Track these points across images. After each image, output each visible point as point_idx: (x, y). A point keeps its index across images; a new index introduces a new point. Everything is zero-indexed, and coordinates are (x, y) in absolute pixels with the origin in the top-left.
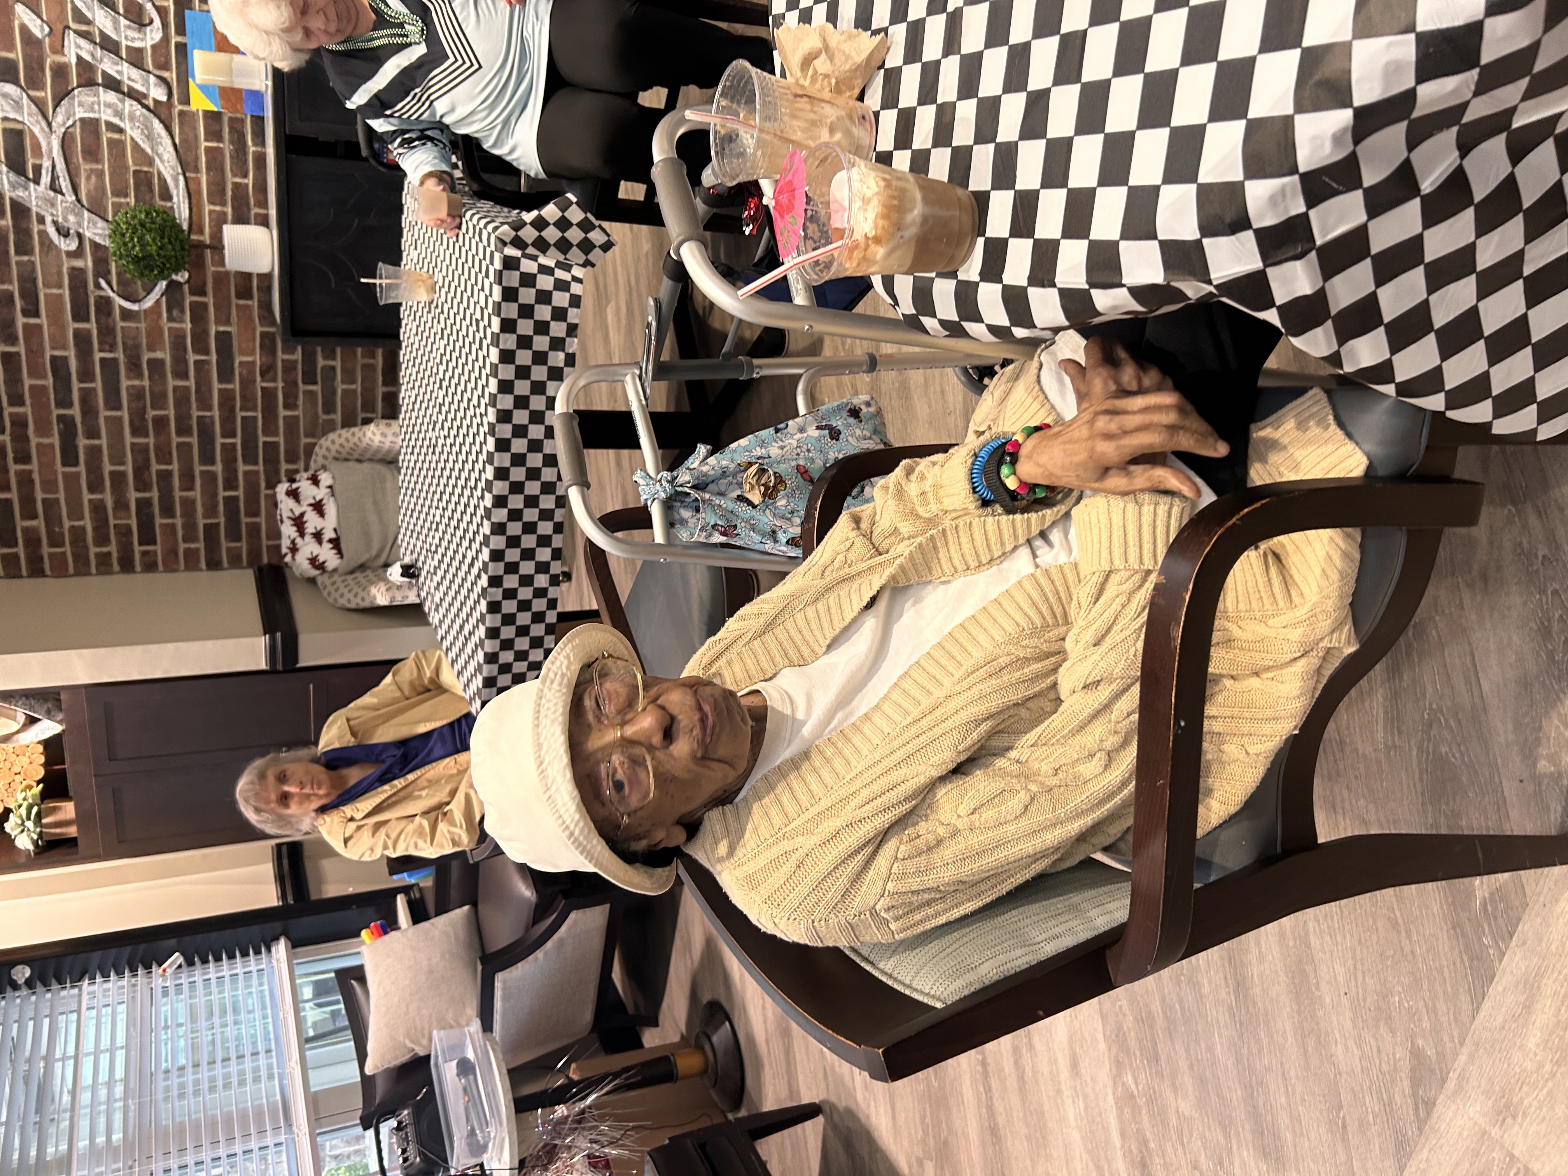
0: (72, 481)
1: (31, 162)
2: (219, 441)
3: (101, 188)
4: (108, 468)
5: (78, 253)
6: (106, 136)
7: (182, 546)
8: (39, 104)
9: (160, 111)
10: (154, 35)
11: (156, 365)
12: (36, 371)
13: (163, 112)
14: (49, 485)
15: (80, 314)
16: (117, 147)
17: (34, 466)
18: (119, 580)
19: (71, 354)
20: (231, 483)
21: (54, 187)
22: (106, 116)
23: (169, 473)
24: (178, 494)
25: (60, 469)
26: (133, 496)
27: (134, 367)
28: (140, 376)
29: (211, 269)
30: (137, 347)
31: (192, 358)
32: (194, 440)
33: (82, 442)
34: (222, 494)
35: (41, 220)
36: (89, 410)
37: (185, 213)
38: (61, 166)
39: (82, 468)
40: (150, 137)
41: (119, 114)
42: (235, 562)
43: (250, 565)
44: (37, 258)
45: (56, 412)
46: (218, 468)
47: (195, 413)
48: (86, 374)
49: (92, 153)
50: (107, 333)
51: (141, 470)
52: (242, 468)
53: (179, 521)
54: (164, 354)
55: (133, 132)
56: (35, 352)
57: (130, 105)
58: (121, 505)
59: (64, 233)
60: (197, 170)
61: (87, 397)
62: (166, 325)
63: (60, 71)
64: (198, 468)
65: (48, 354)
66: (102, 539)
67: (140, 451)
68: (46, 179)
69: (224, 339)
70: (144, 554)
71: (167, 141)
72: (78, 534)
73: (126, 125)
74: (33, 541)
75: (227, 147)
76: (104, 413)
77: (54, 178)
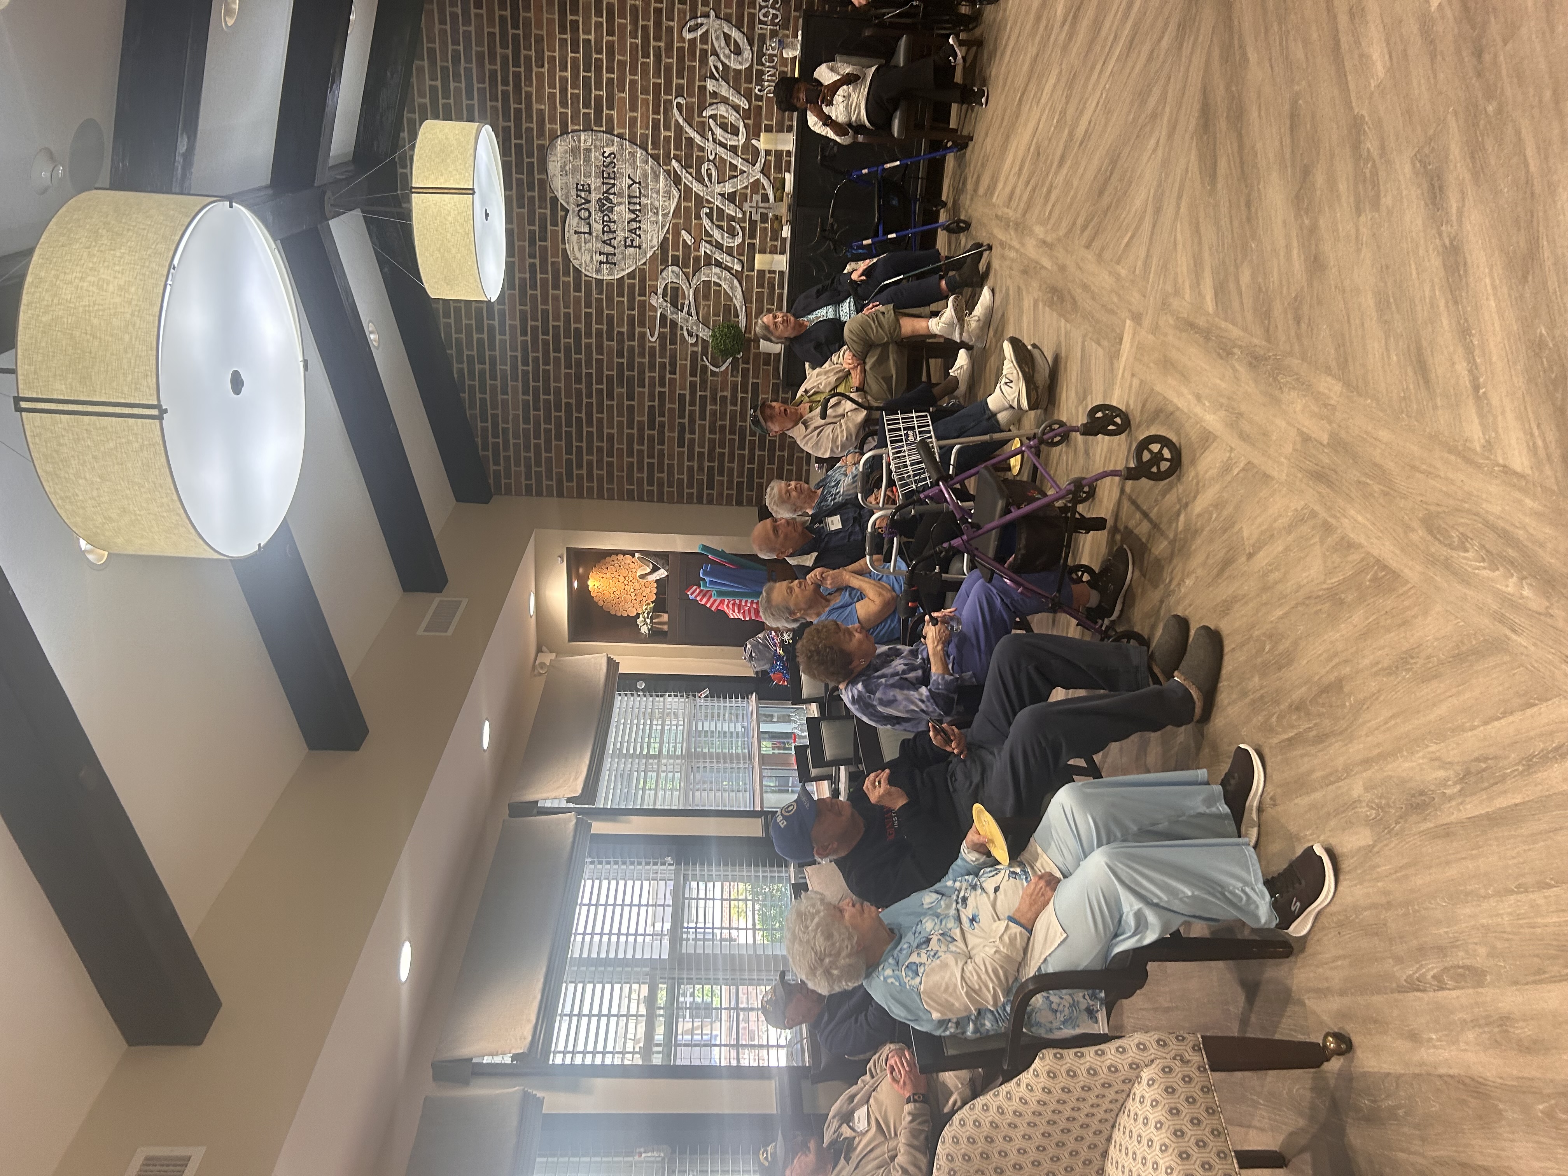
0: (681, 454)
1: (680, 301)
2: (748, 438)
3: (708, 313)
4: (697, 449)
5: (695, 344)
6: (713, 288)
7: (726, 492)
8: (686, 275)
9: (738, 275)
10: (739, 240)
11: (724, 398)
12: (672, 401)
13: (739, 276)
14: (671, 457)
15: (693, 374)
16: (717, 293)
17: (666, 447)
18: (695, 507)
19: (687, 393)
20: (751, 461)
21: (689, 313)
22: (715, 279)
23: (724, 454)
24: (726, 464)
25: (676, 449)
26: (706, 464)
27: (714, 401)
28: (716, 404)
29: (753, 351)
30: (716, 389)
31: (740, 395)
32: (737, 437)
33: (687, 436)
34: (747, 466)
35: (682, 329)
36: (692, 421)
37: (744, 324)
38: (692, 303)
39: (686, 449)
40: (732, 288)
41: (720, 278)
42: (750, 503)
43: (756, 505)
44: (678, 347)
45: (677, 421)
46: (746, 452)
47: (739, 424)
48: (693, 403)
49: (706, 297)
50: (704, 382)
51: (711, 451)
52: (757, 453)
53: (725, 479)
54: (728, 394)
55: (725, 286)
56: (672, 391)
57: (725, 274)
58: (701, 469)
59: (690, 334)
60: (751, 302)
61: (692, 413)
62: (730, 379)
63: (697, 259)
64: (737, 452)
65: (678, 392)
66: (691, 486)
67: (712, 442)
68: (685, 309)
69: (755, 386)
70: (708, 494)
71: (739, 289)
72: (681, 481)
73: (722, 283)
74: (661, 485)
75: (766, 291)
76: (698, 422)
77: (689, 309)
